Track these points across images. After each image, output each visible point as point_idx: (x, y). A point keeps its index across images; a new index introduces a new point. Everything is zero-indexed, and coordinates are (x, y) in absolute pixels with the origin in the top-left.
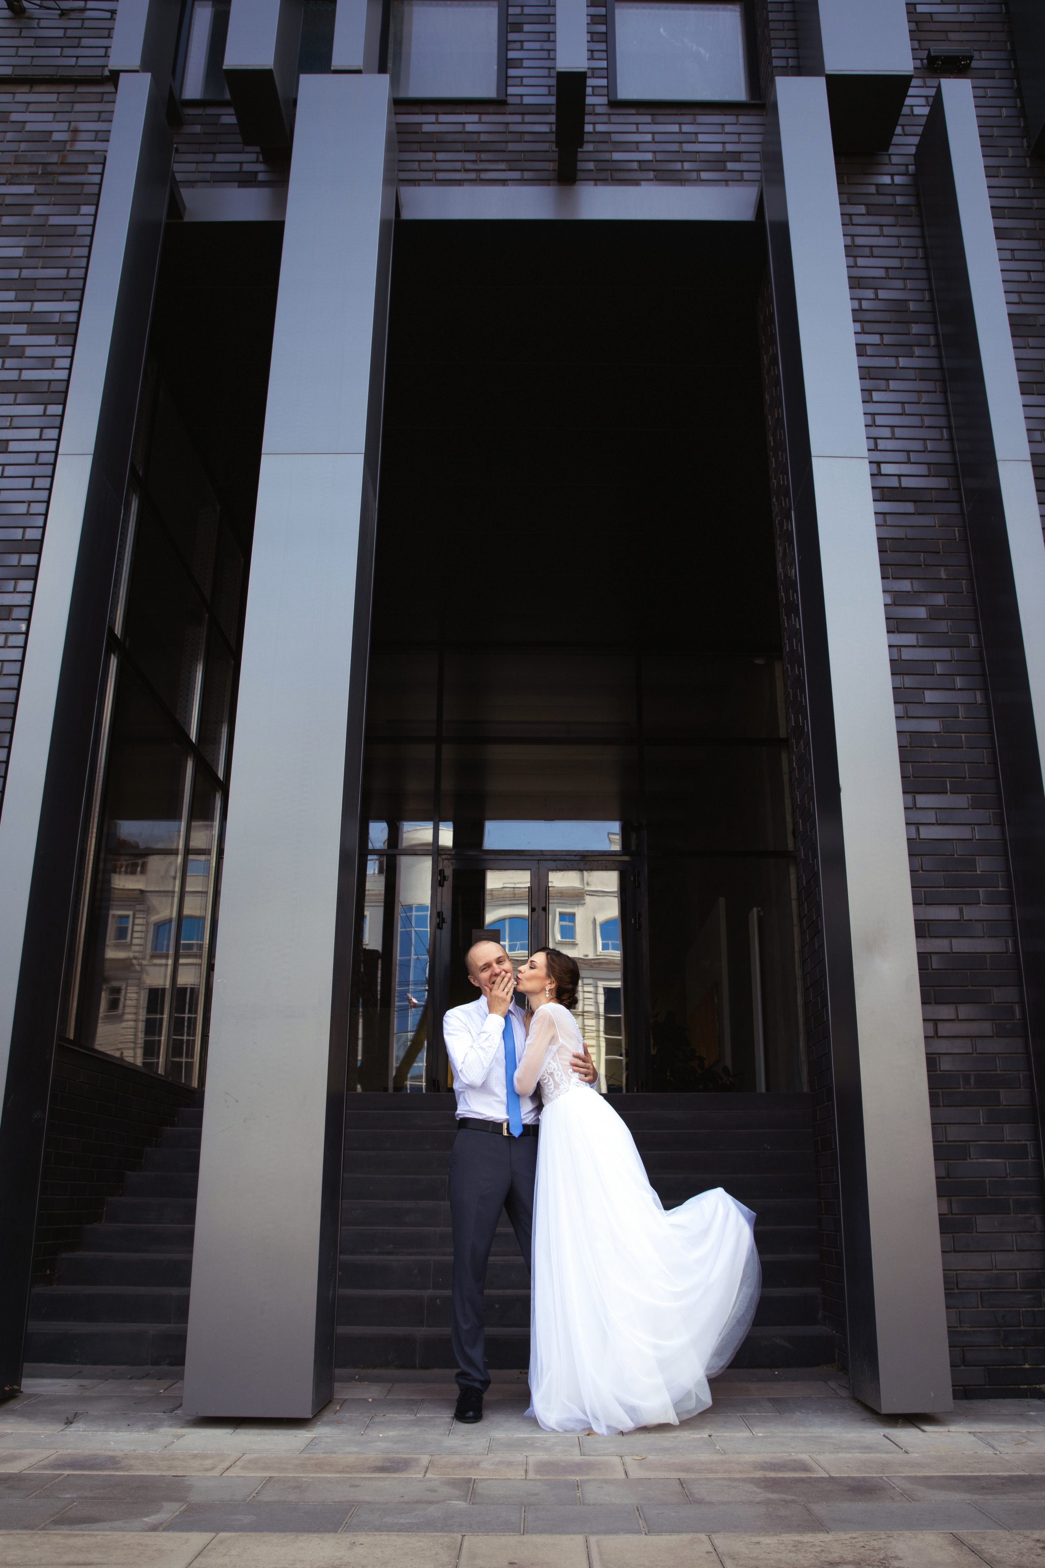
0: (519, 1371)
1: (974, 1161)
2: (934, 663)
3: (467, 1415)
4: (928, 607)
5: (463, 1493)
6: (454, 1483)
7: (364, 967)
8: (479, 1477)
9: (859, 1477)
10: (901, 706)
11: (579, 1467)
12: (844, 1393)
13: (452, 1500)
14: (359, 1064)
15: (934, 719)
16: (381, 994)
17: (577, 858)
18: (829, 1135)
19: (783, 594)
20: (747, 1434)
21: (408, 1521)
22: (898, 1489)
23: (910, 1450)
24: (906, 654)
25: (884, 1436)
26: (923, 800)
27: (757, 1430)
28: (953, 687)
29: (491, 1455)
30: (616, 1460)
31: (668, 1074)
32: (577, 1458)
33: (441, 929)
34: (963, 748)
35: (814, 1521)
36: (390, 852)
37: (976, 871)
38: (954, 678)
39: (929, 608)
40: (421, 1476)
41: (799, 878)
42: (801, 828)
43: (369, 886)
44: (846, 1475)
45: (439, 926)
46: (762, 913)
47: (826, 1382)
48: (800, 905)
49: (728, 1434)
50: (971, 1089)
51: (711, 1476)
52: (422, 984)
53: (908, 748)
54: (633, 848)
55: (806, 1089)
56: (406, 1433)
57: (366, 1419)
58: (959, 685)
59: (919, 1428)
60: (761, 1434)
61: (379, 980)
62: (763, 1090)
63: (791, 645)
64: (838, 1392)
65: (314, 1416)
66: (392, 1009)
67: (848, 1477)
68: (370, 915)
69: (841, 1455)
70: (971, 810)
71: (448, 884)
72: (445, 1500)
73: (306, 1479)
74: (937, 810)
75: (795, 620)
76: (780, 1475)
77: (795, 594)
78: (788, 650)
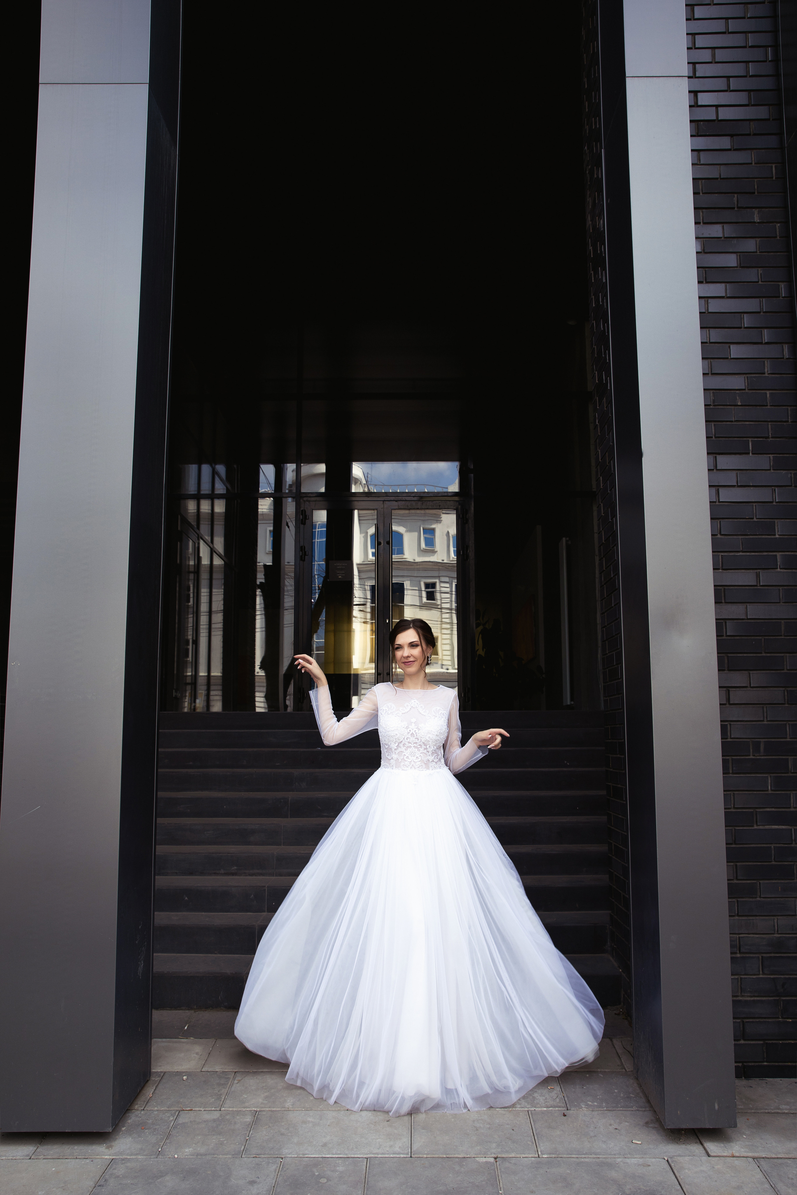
1: (761, 827)
2: (742, 315)
4: (738, 254)
10: (706, 362)
15: (739, 376)
17: (415, 499)
19: (591, 248)
24: (714, 306)
26: (724, 461)
28: (760, 341)
33: (304, 560)
34: (767, 406)
37: (775, 535)
38: (762, 331)
39: (740, 256)
42: (602, 485)
45: (302, 558)
46: (570, 543)
50: (761, 756)
53: (711, 407)
58: (766, 339)
59: (702, 1144)
60: (546, 1157)
63: (597, 300)
70: (772, 471)
71: (309, 522)
74: (738, 472)
75: (602, 274)
77: (603, 246)
78: (594, 306)
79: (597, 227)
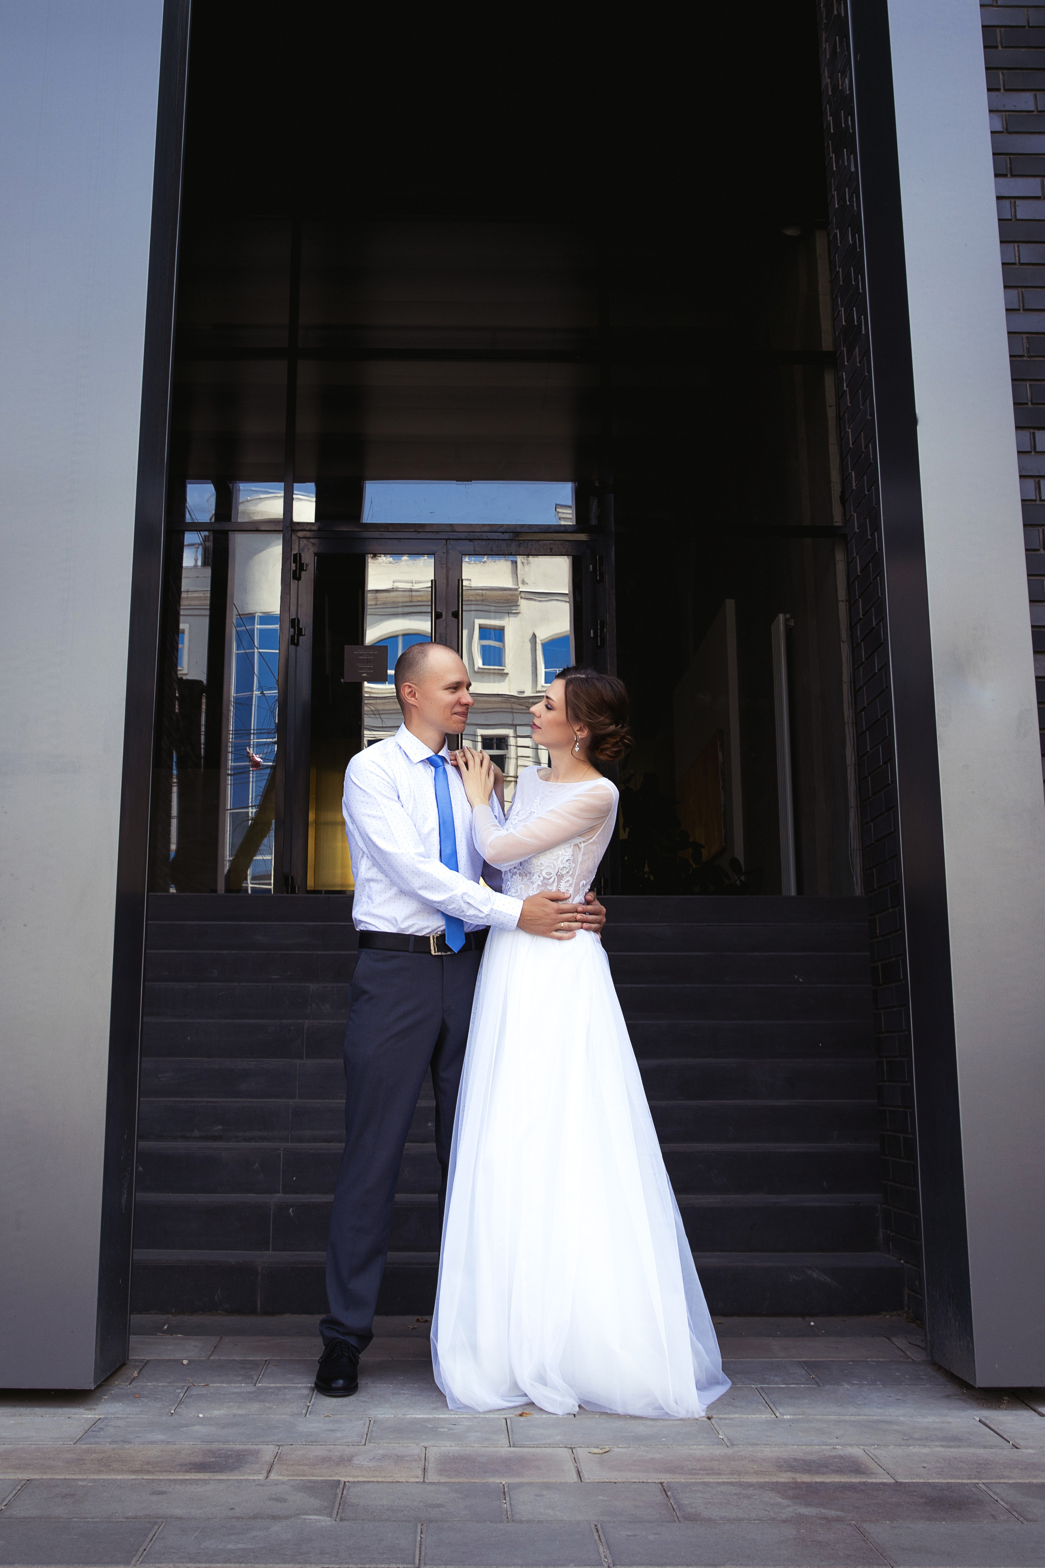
0: (416, 1317)
3: (334, 1385)
5: (326, 1504)
6: (311, 1488)
7: (180, 706)
8: (351, 1479)
9: (942, 1483)
10: (1014, 292)
11: (508, 1465)
12: (918, 1356)
13: (308, 1514)
14: (172, 855)
16: (205, 749)
17: (506, 536)
18: (894, 959)
19: (830, 118)
20: (767, 1416)
21: (240, 1546)
22: (1002, 1503)
23: (1022, 1443)
24: (1025, 211)
25: (980, 1421)
27: (781, 1410)
29: (370, 1446)
30: (565, 1453)
31: (646, 869)
32: (503, 1449)
33: (297, 645)
35: (872, 1549)
36: (217, 527)
40: (261, 1477)
41: (850, 563)
42: (854, 485)
43: (185, 584)
44: (922, 1481)
45: (294, 641)
46: (792, 623)
47: (889, 1339)
48: (851, 603)
49: (737, 1416)
51: (707, 1479)
52: (268, 734)
53: (1025, 359)
54: (594, 522)
55: (858, 891)
56: (240, 1412)
57: (180, 1391)
59: (1035, 1411)
60: (788, 1417)
61: (203, 729)
62: (793, 893)
63: (842, 198)
64: (908, 1353)
65: (99, 1387)
66: (222, 771)
67: (924, 1484)
68: (190, 629)
69: (913, 1449)
71: (308, 576)
72: (299, 1514)
73: (84, 1483)
75: (849, 159)
76: (818, 1479)
77: (849, 117)
78: (837, 206)
79: (840, 88)
